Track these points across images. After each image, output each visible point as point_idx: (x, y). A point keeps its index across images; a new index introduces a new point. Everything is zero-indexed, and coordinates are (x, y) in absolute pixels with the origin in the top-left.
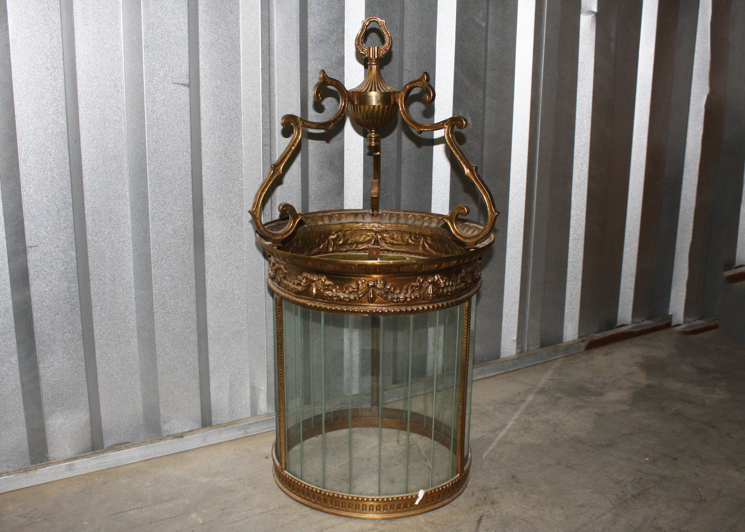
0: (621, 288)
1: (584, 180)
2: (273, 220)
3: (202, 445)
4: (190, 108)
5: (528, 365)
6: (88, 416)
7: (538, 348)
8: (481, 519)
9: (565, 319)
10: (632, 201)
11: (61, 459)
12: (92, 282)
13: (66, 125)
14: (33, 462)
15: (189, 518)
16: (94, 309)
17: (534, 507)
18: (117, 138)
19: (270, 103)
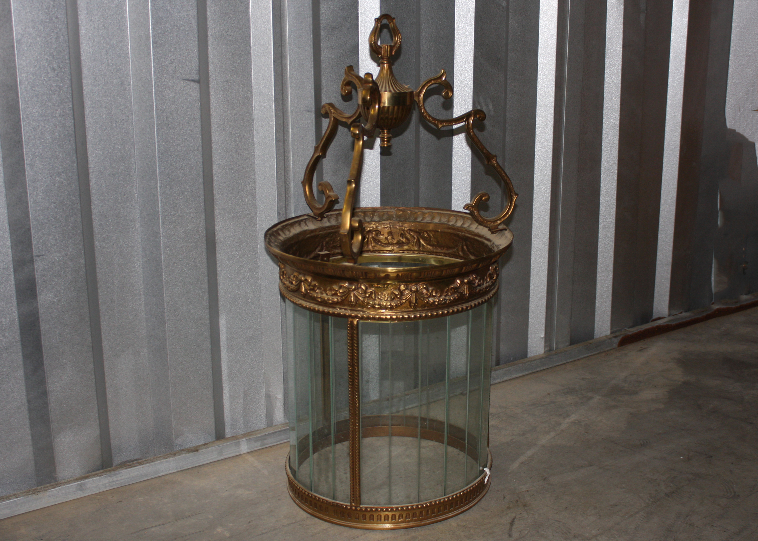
0: (656, 278)
1: (613, 164)
2: (287, 218)
3: (218, 459)
4: (201, 105)
5: (557, 364)
6: (98, 433)
7: (567, 346)
8: (513, 521)
9: (596, 313)
10: (666, 184)
11: (71, 479)
12: (99, 291)
13: (73, 127)
14: (39, 483)
15: (215, 532)
16: (102, 319)
17: (567, 508)
18: (124, 138)
19: (283, 96)
